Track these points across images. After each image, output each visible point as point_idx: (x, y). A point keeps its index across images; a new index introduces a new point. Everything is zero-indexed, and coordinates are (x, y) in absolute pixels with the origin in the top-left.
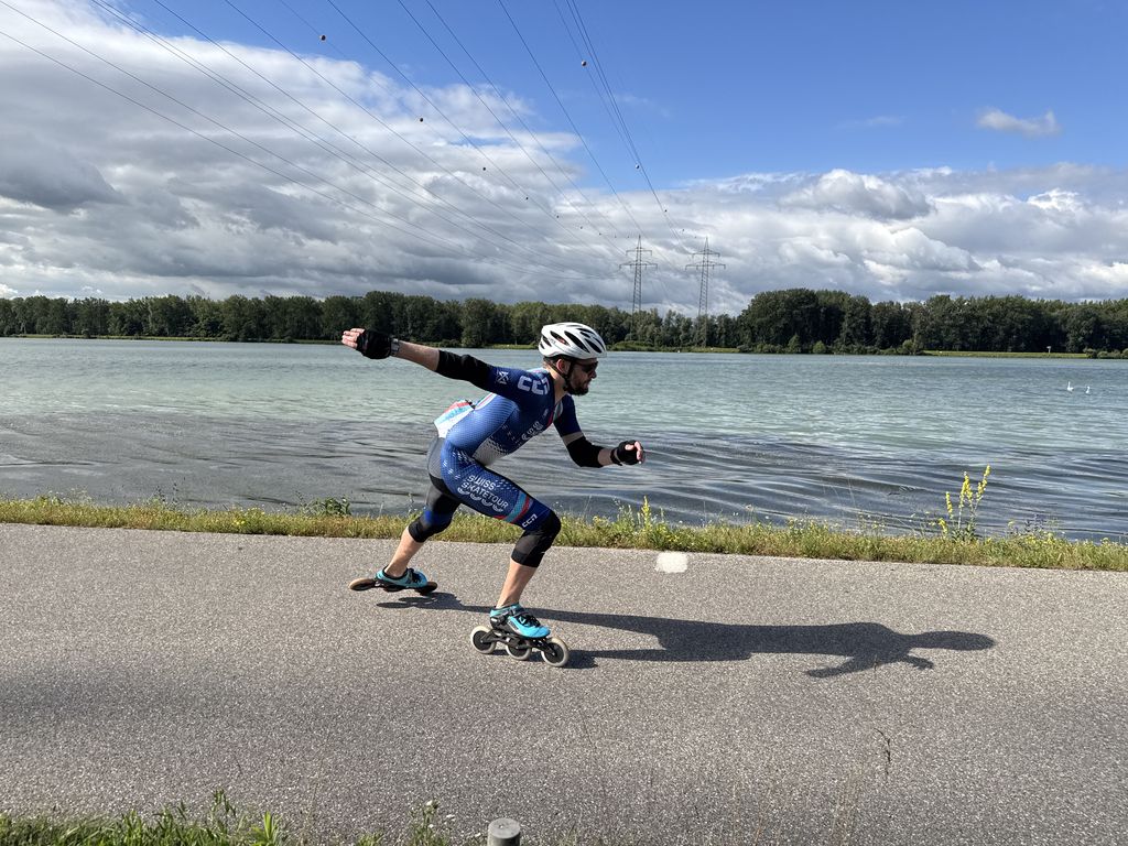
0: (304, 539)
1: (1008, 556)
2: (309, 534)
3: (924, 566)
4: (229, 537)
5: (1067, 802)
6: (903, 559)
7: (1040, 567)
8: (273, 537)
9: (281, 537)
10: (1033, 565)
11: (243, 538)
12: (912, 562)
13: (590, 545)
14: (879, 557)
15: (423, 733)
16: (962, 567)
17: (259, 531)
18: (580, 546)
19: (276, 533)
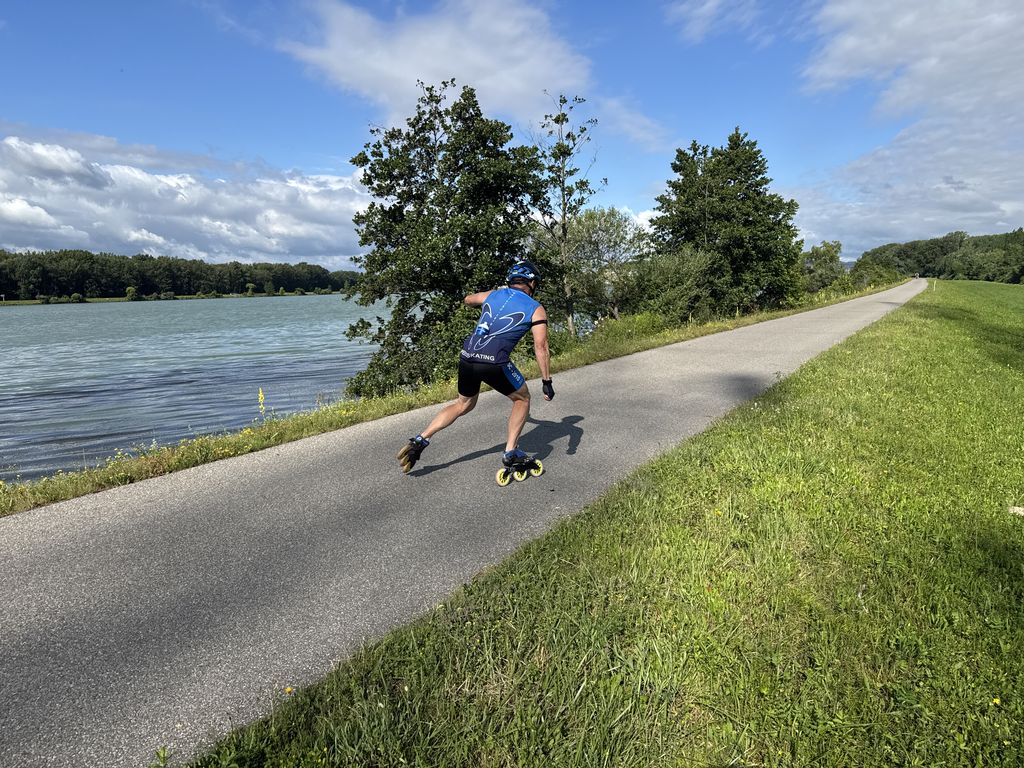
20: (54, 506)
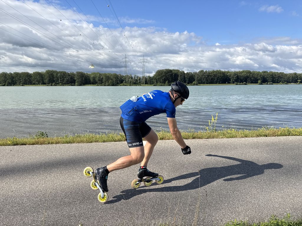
0: (32, 146)
1: (224, 136)
2: (33, 144)
3: (205, 140)
4: (7, 147)
5: (246, 197)
6: (200, 138)
7: (232, 138)
8: (22, 146)
9: (24, 146)
10: (230, 137)
11: (12, 147)
12: (202, 139)
13: (119, 141)
14: (194, 138)
15: (75, 201)
16: (214, 139)
17: (17, 144)
18: (117, 141)
19: (22, 145)
20: (246, 138)
